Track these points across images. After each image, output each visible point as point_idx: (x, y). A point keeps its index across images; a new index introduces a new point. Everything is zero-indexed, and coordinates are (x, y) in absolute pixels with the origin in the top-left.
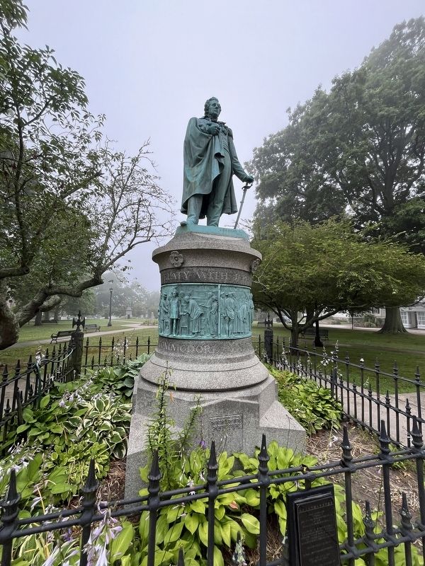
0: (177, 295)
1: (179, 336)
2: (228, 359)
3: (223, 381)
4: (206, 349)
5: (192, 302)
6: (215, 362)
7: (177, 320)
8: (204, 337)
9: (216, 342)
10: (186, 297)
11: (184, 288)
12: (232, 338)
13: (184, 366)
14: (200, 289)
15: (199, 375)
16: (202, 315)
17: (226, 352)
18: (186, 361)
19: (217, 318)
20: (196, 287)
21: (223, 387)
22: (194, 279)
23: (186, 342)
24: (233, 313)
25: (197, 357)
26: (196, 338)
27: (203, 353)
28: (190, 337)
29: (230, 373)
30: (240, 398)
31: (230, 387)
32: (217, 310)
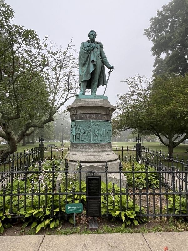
0: (75, 125)
3: (92, 159)
5: (80, 128)
6: (90, 152)
7: (75, 136)
8: (86, 142)
10: (78, 126)
11: (78, 122)
16: (84, 133)
18: (79, 151)
19: (90, 135)
20: (82, 122)
22: (81, 119)
23: (79, 144)
24: (98, 132)
27: (85, 149)
28: (80, 142)
30: (98, 165)
31: (94, 161)
32: (91, 131)
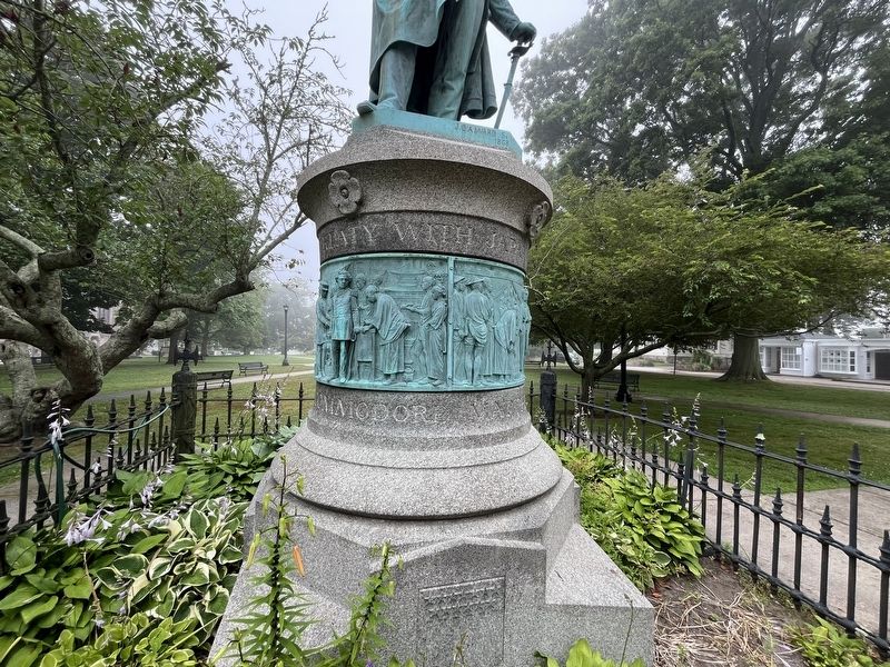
0: (348, 284)
1: (352, 383)
2: (470, 438)
3: (455, 493)
4: (418, 412)
5: (382, 298)
6: (438, 444)
7: (349, 344)
8: (414, 386)
9: (442, 396)
10: (370, 288)
11: (365, 266)
12: (481, 387)
13: (362, 453)
14: (404, 267)
15: (399, 475)
16: (407, 331)
17: (468, 420)
18: (369, 441)
19: (444, 340)
20: (393, 263)
21: (456, 509)
22: (390, 247)
23: (369, 397)
24: (484, 328)
25: (394, 433)
26: (393, 388)
27: (409, 424)
28: (380, 384)
29: (475, 472)
30: (498, 535)
31: (474, 508)
32: (446, 320)
